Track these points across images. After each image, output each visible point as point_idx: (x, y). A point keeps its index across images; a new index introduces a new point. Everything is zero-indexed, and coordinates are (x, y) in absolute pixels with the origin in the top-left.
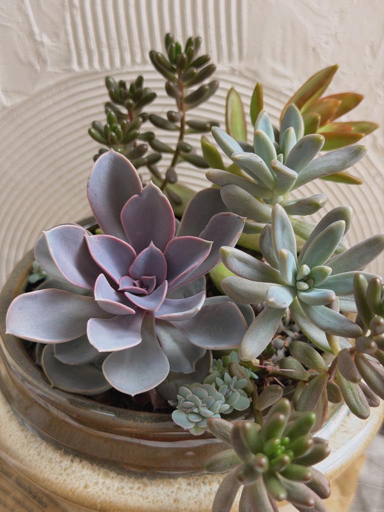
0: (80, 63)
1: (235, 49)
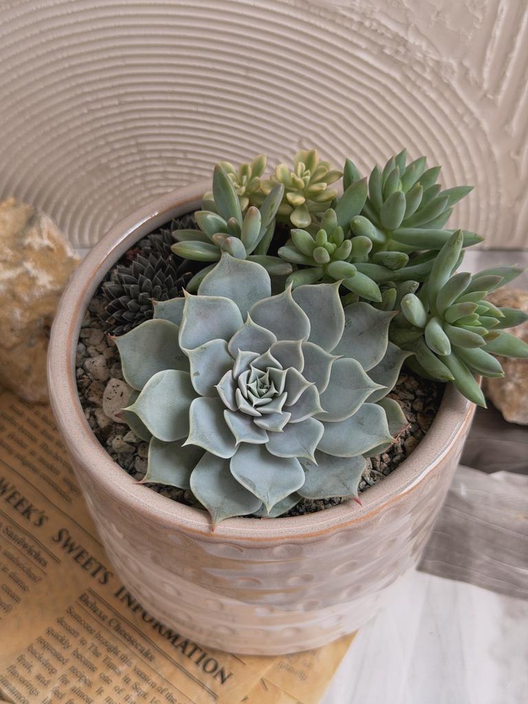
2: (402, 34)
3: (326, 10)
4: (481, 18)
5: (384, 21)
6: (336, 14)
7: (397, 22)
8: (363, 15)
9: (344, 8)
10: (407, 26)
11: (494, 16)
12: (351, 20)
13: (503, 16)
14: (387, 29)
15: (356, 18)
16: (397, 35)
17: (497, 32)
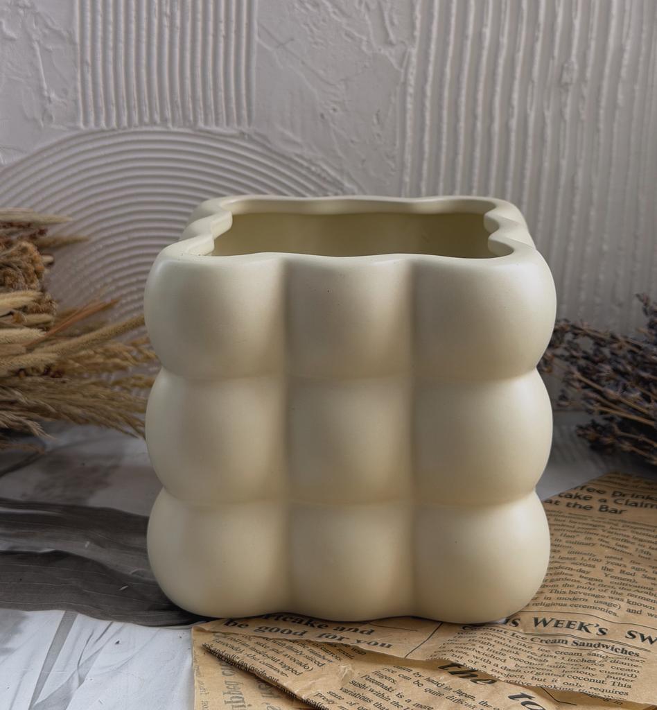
0: (86, 122)
1: (244, 113)
2: (339, 178)
3: (283, 156)
4: (393, 165)
5: (325, 167)
6: (291, 160)
7: (335, 169)
8: (310, 161)
9: (297, 155)
10: (341, 171)
11: (403, 164)
12: (301, 166)
13: (409, 165)
14: (329, 175)
15: (305, 164)
16: (335, 179)
17: (407, 179)
